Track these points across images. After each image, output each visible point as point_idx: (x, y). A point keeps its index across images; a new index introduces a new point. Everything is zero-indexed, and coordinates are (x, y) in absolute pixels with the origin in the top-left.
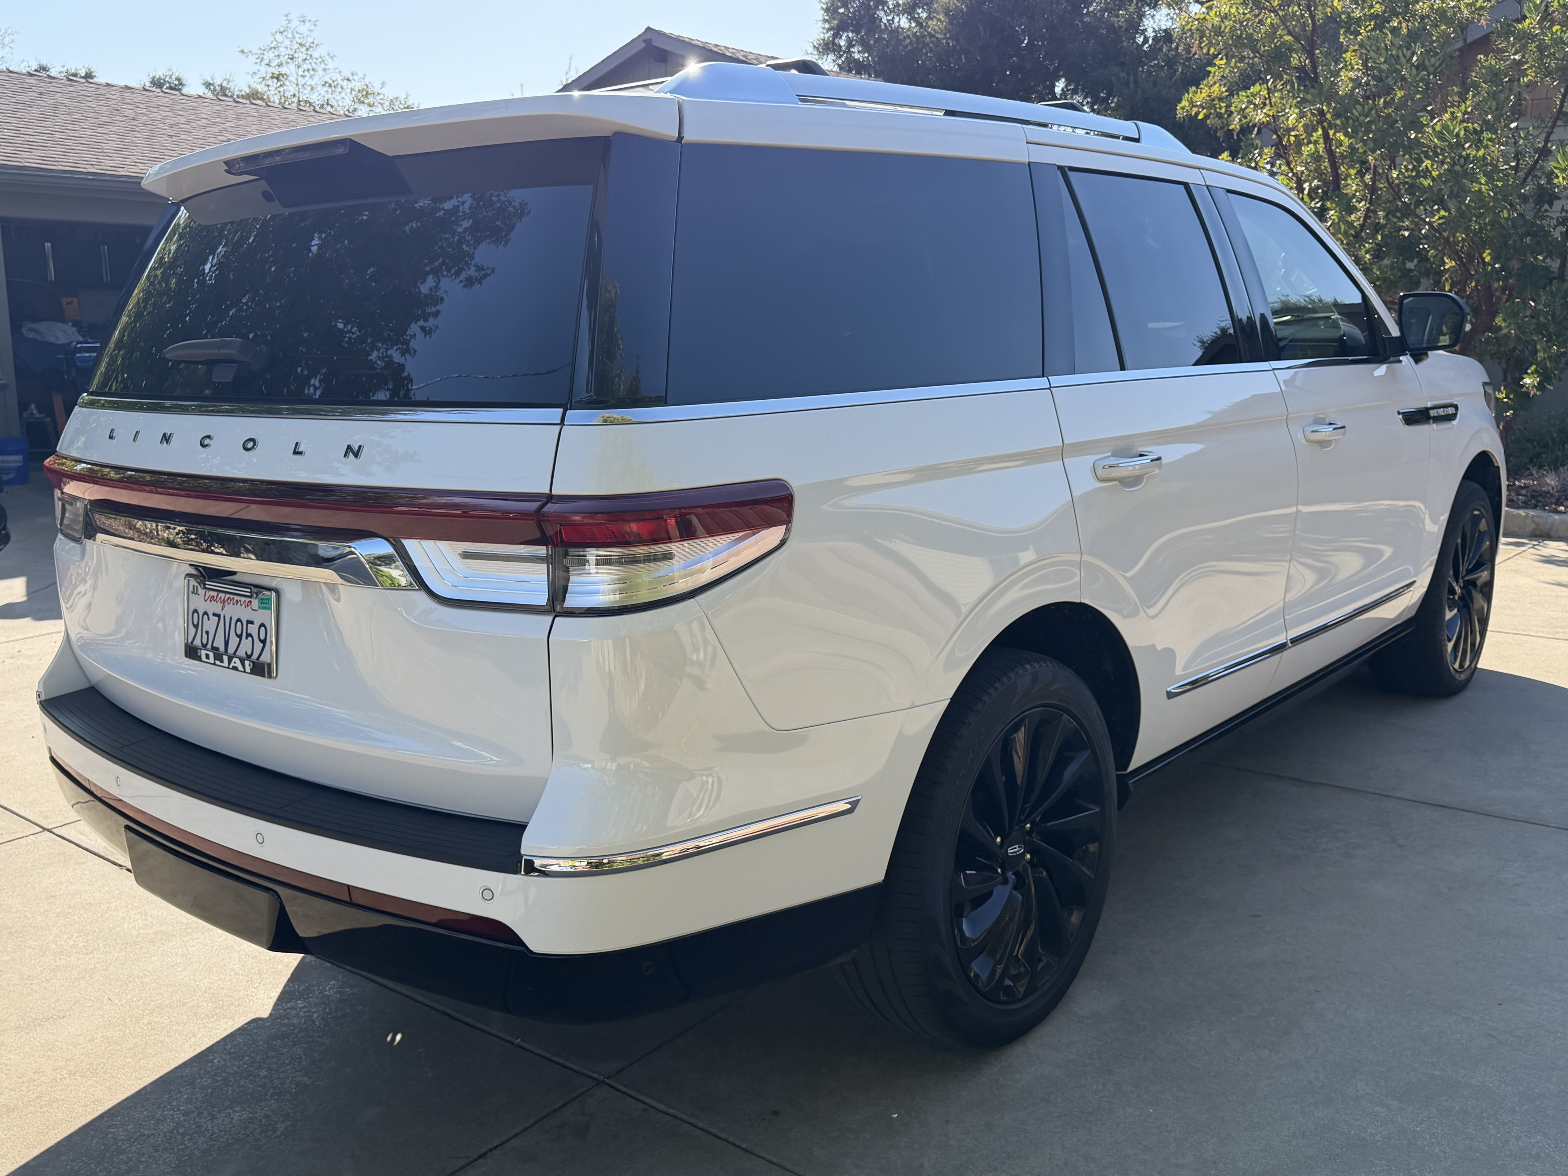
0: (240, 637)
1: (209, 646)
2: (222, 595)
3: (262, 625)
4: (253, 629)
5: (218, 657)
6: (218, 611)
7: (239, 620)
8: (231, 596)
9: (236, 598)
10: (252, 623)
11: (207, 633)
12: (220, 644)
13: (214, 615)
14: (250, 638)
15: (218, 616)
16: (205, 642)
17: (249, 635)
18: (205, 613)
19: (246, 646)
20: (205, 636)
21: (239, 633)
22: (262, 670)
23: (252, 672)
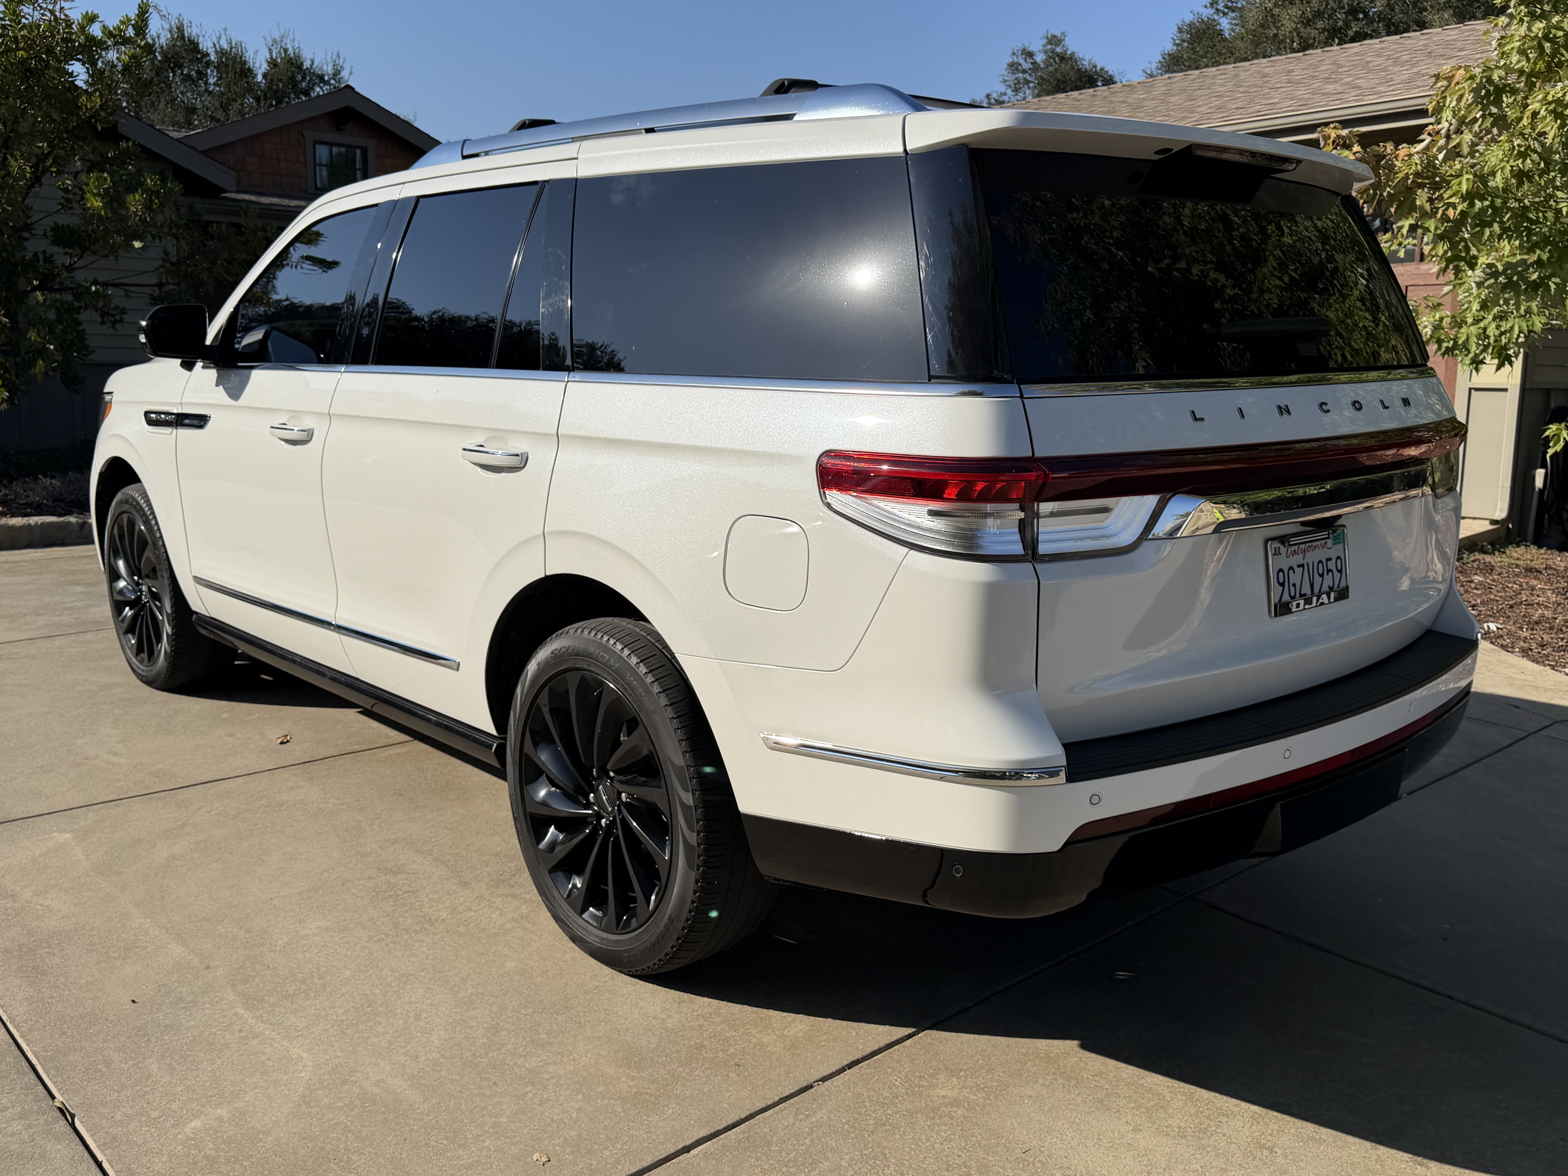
0: (1322, 576)
1: (1298, 595)
2: (1302, 546)
3: (1339, 558)
4: (1331, 565)
5: (1308, 601)
6: (1301, 562)
7: (1320, 562)
8: (1310, 544)
9: (1314, 544)
10: (1330, 559)
11: (1294, 585)
12: (1306, 590)
13: (1299, 566)
14: (1330, 573)
15: (1302, 566)
16: (1292, 594)
17: (1329, 571)
18: (1291, 568)
19: (1328, 580)
20: (1292, 589)
21: (1321, 572)
22: (1342, 594)
23: (1336, 600)
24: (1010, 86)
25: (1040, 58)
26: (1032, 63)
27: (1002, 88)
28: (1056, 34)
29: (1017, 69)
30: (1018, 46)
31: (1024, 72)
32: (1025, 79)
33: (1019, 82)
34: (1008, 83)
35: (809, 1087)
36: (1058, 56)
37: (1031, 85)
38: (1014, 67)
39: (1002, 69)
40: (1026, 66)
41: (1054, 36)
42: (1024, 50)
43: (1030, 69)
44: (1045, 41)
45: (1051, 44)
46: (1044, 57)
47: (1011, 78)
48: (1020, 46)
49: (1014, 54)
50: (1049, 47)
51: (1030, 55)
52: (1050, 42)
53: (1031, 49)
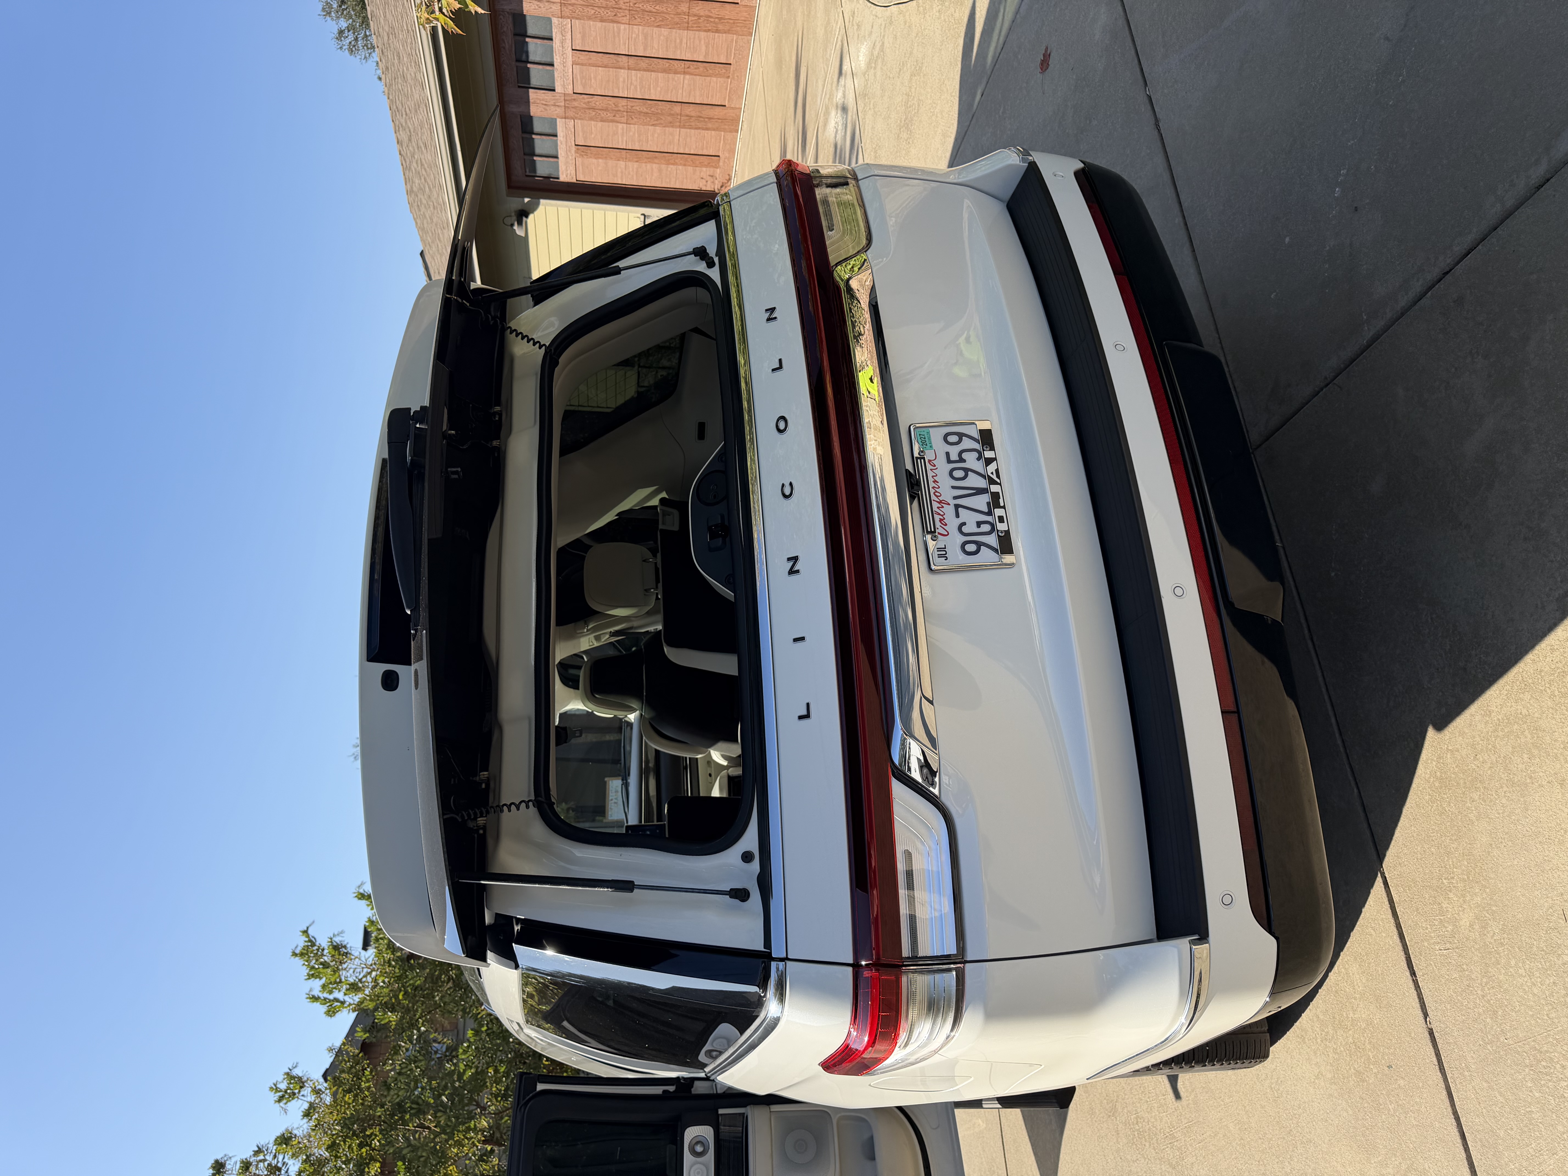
0: (966, 472)
1: (989, 518)
3: (945, 438)
4: (954, 452)
5: (996, 500)
6: (952, 510)
7: (951, 473)
10: (947, 455)
11: (979, 524)
12: (983, 502)
13: (957, 516)
15: (957, 507)
17: (960, 458)
18: (960, 528)
19: (971, 461)
20: (983, 528)
21: (962, 474)
22: (986, 438)
23: (992, 448)
24: (370, 54)
25: (344, 24)
26: (349, 31)
27: (371, 63)
28: (321, 7)
29: (354, 46)
30: (333, 44)
31: (356, 39)
32: (363, 39)
33: (366, 45)
34: (367, 55)
35: (1431, 1033)
36: (340, 6)
37: (368, 33)
38: (352, 49)
39: (354, 61)
40: (351, 37)
41: (323, 9)
42: (337, 38)
43: (354, 33)
44: (328, 18)
45: (330, 12)
46: (342, 19)
47: (363, 53)
48: (335, 41)
49: (341, 48)
50: (333, 14)
51: (341, 32)
52: (329, 13)
53: (336, 31)
